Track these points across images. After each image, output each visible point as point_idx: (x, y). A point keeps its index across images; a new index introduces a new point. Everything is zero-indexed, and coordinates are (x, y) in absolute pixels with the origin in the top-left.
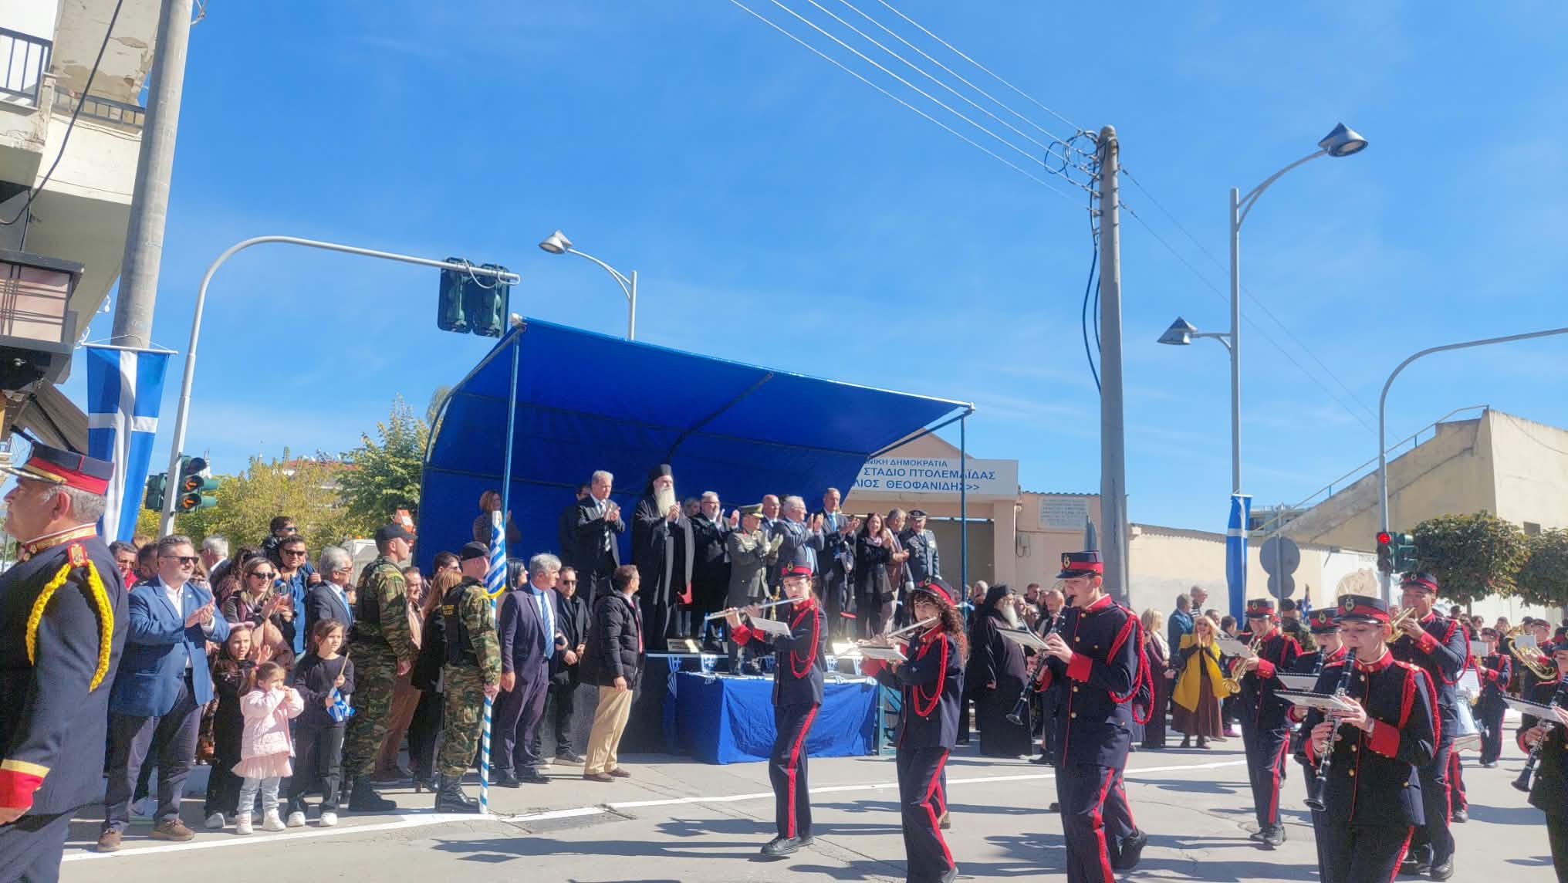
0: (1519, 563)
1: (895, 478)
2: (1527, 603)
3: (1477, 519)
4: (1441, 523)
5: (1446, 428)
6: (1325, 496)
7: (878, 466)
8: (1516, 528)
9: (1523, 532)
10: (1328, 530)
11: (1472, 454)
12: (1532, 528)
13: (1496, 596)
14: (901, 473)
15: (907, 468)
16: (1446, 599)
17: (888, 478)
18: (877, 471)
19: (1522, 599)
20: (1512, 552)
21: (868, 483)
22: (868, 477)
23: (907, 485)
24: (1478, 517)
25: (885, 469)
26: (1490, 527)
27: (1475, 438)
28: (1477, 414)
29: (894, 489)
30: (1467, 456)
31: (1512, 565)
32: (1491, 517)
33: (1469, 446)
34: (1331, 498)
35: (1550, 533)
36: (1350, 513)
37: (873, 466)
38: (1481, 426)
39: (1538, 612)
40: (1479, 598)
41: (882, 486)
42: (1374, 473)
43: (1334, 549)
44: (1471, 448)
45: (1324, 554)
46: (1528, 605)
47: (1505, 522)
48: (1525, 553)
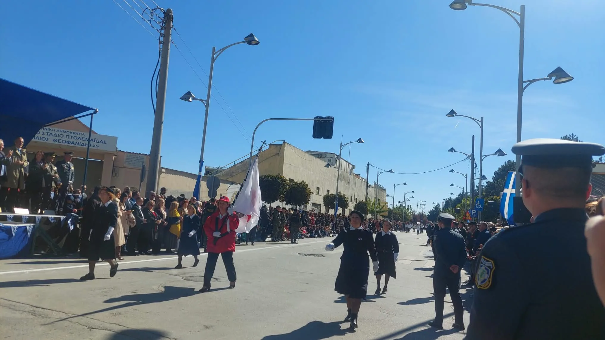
0: (286, 191)
1: (58, 138)
2: (287, 204)
3: (277, 176)
4: (267, 176)
5: (272, 147)
6: (233, 164)
7: (50, 132)
8: (287, 180)
9: (289, 182)
10: (232, 176)
11: (278, 156)
12: (291, 180)
13: (279, 201)
14: (62, 136)
15: (65, 134)
16: (264, 201)
17: (55, 138)
18: (49, 134)
19: (286, 203)
20: (285, 187)
21: (44, 139)
22: (43, 136)
23: (64, 142)
24: (277, 175)
25: (53, 133)
26: (280, 179)
27: (280, 151)
28: (281, 143)
29: (57, 143)
30: (277, 156)
31: (284, 191)
32: (280, 176)
33: (278, 152)
34: (234, 165)
35: (295, 183)
36: (240, 171)
37: (47, 131)
38: (282, 147)
39: (288, 207)
40: (274, 202)
41: (51, 141)
42: (249, 158)
43: (233, 183)
44: (278, 154)
45: (229, 185)
46: (287, 205)
47: (284, 178)
48: (288, 188)
